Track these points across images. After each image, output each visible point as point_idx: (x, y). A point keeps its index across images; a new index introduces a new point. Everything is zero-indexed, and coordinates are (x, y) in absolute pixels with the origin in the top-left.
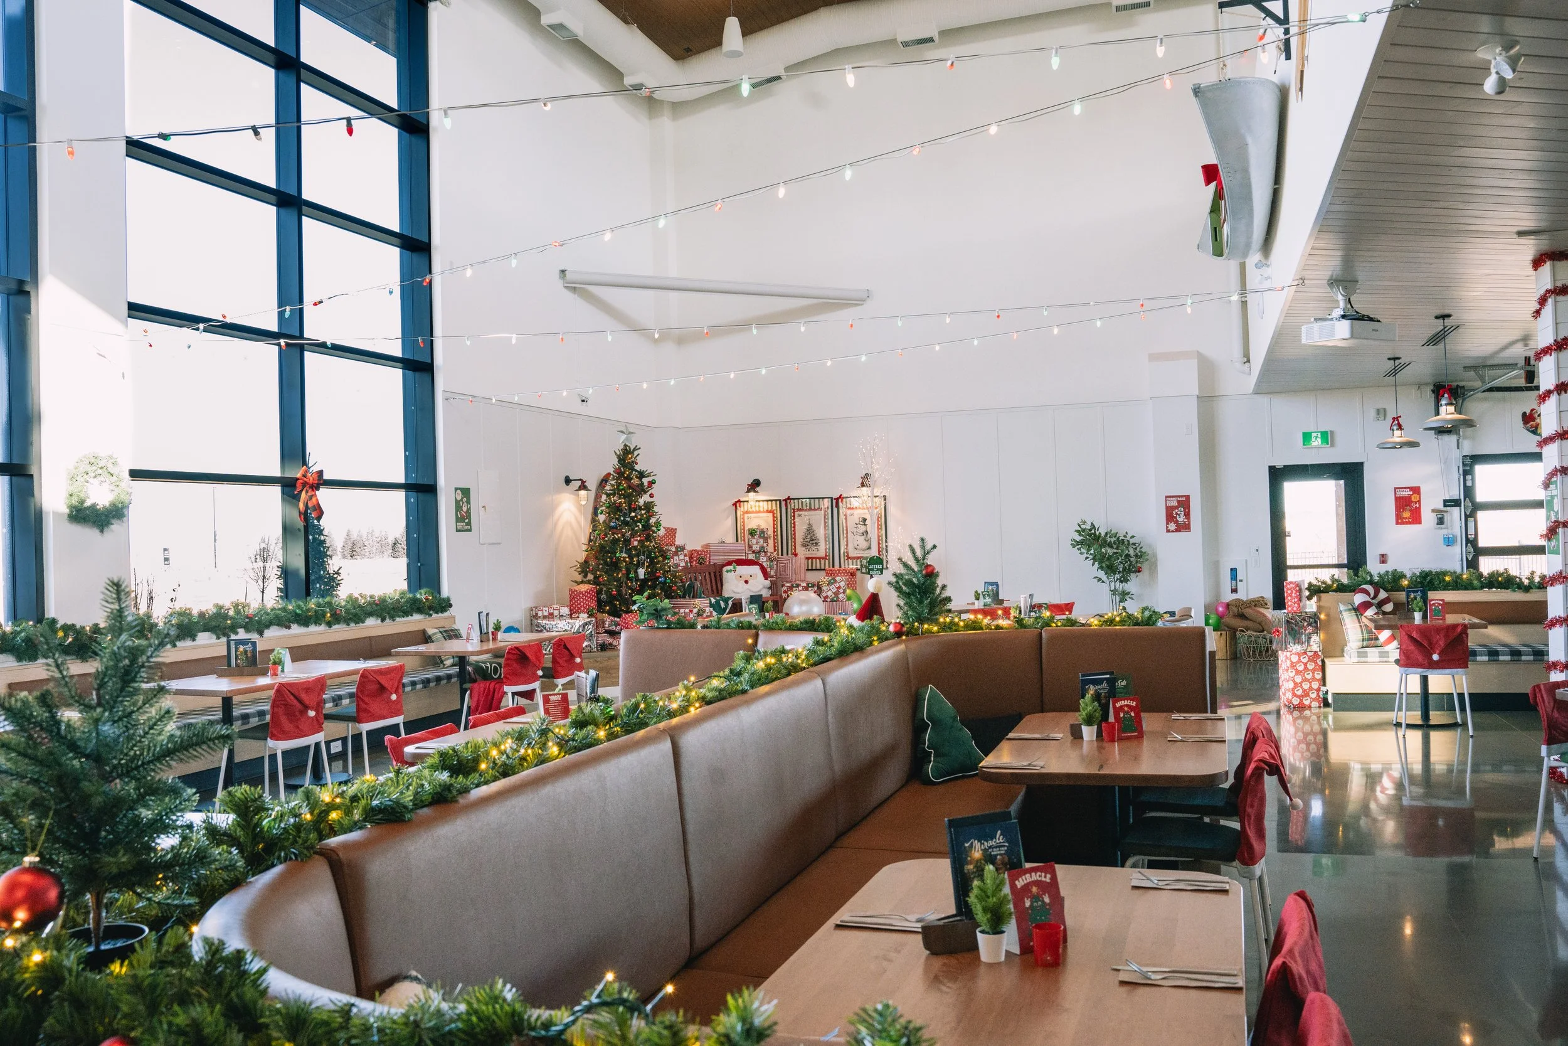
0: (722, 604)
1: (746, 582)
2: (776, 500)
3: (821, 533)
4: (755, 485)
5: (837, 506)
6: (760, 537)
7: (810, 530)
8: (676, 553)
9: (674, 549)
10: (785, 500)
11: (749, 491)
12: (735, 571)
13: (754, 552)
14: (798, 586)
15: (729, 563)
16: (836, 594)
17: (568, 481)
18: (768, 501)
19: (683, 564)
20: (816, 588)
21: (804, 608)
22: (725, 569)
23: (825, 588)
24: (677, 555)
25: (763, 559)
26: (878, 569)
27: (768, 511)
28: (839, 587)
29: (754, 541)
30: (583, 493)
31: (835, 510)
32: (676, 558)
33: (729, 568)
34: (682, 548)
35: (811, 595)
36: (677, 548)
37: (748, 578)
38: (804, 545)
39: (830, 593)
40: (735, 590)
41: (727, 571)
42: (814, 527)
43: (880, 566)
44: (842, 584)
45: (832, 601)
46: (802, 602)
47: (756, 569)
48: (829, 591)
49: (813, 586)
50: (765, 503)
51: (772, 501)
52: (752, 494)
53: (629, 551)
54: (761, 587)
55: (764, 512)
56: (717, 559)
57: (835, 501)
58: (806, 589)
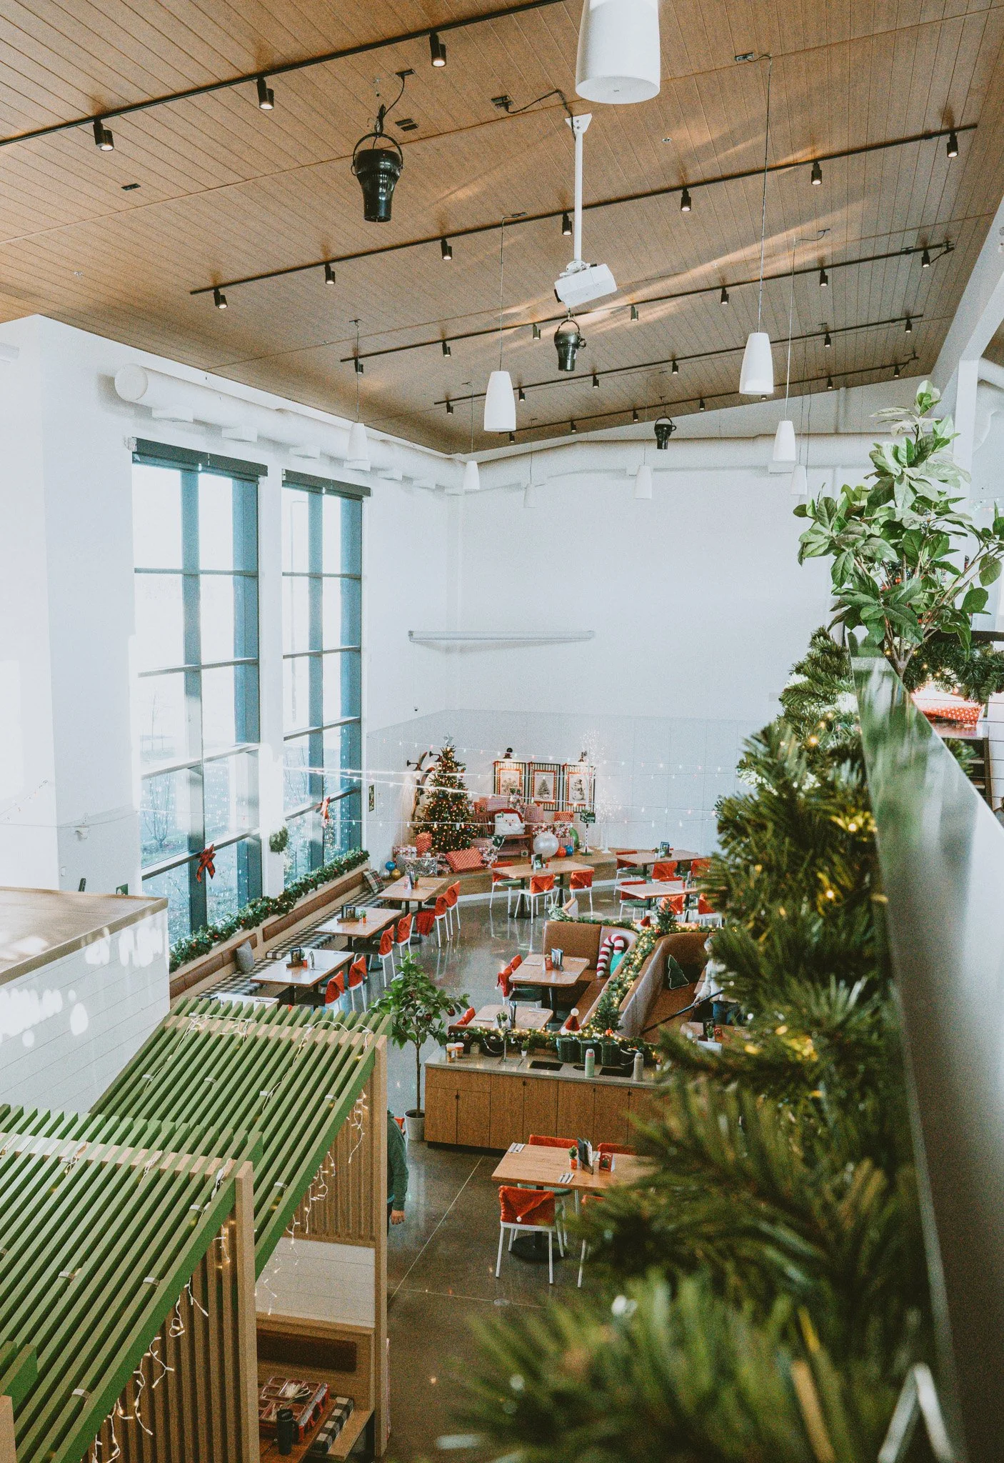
0: (499, 842)
1: (510, 824)
2: (522, 763)
5: (563, 770)
6: (517, 794)
10: (528, 764)
12: (501, 817)
13: (512, 803)
14: (541, 827)
15: (499, 811)
16: (565, 833)
17: (409, 763)
18: (517, 763)
21: (545, 844)
22: (495, 816)
23: (557, 829)
25: (518, 808)
27: (517, 772)
29: (514, 797)
30: (418, 772)
31: (562, 773)
33: (498, 815)
34: (471, 802)
35: (549, 834)
37: (510, 822)
40: (504, 831)
41: (497, 817)
42: (547, 783)
45: (562, 837)
46: (543, 839)
47: (516, 816)
48: (560, 831)
50: (515, 765)
51: (519, 764)
52: (507, 759)
53: (450, 813)
54: (520, 828)
55: (514, 771)
56: (490, 808)
57: (563, 768)
58: (546, 829)
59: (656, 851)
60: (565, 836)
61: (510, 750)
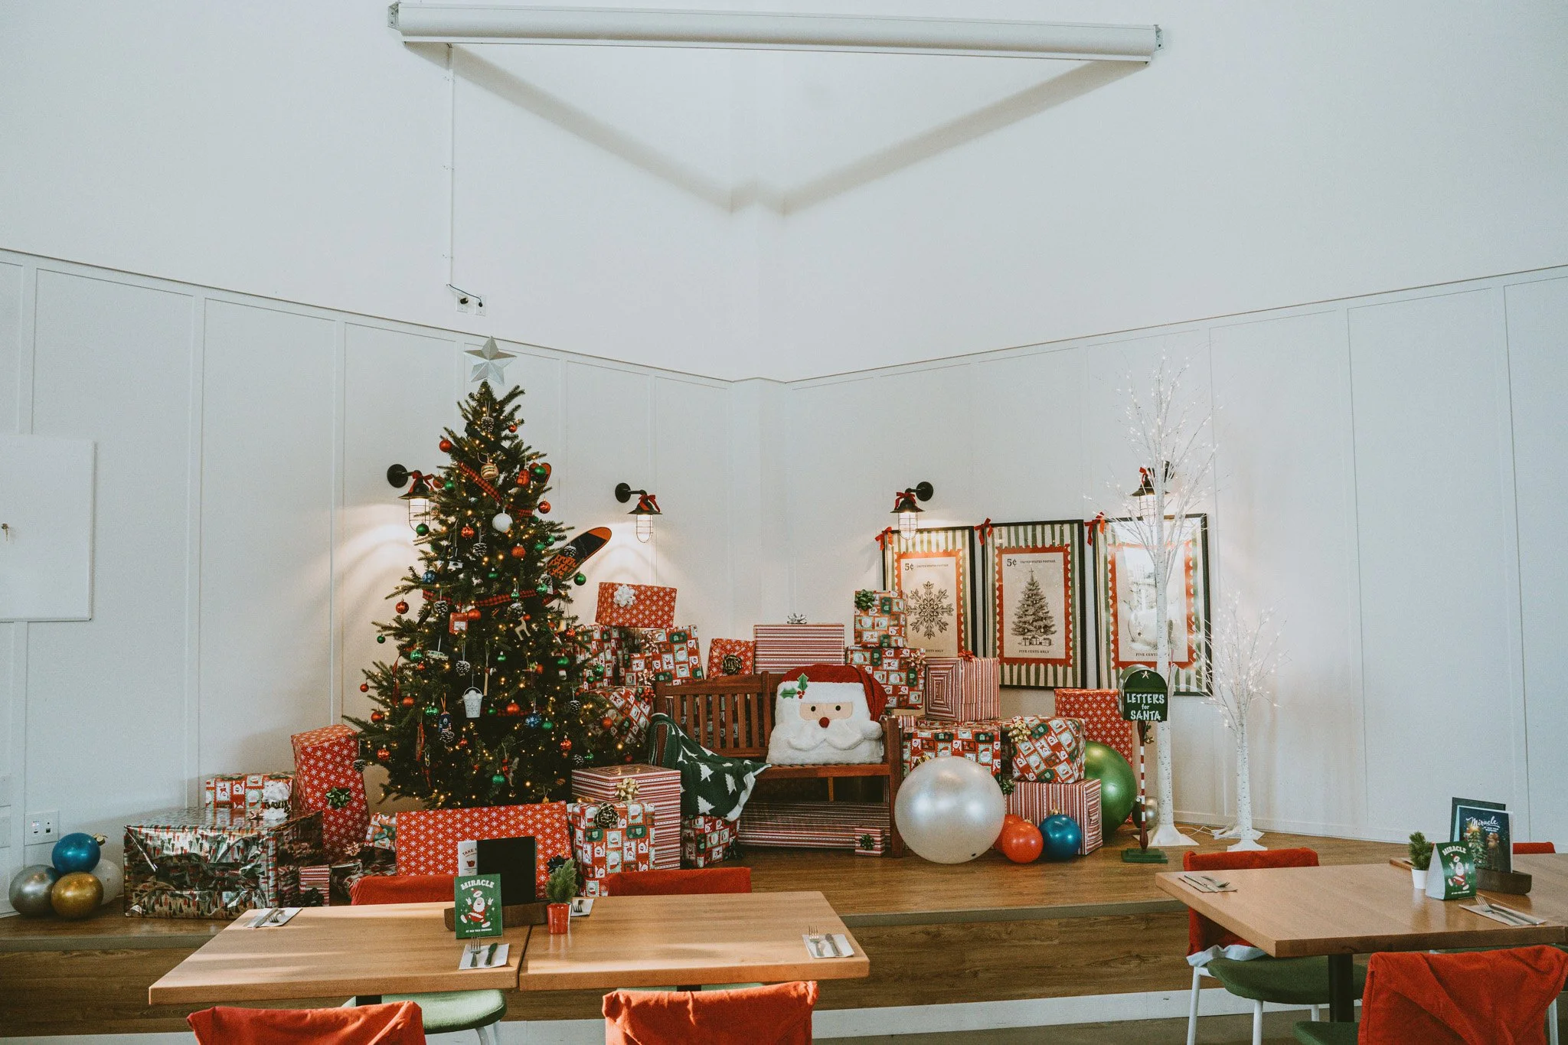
1: (824, 723)
2: (963, 529)
3: (1055, 604)
4: (920, 494)
5: (1093, 541)
6: (882, 611)
7: (1034, 597)
8: (668, 647)
9: (662, 637)
10: (982, 528)
11: (899, 509)
12: (801, 694)
13: (865, 647)
14: (950, 738)
15: (792, 675)
16: (1051, 761)
18: (946, 529)
19: (684, 673)
20: (997, 746)
21: (945, 804)
22: (784, 686)
24: (670, 651)
25: (889, 665)
26: (1153, 707)
27: (947, 553)
28: (1058, 747)
29: (867, 621)
31: (1088, 549)
32: (668, 657)
33: (794, 685)
34: (685, 636)
36: (670, 635)
37: (830, 713)
38: (1021, 630)
39: (1034, 760)
40: (795, 742)
41: (786, 694)
42: (1043, 589)
43: (1157, 699)
44: (1066, 738)
45: (1040, 779)
46: (942, 786)
47: (854, 694)
48: (1033, 754)
49: (990, 740)
50: (942, 534)
51: (954, 529)
52: (907, 514)
54: (858, 736)
55: (938, 555)
56: (767, 663)
57: (1089, 530)
58: (971, 746)
59: (1420, 853)
60: (1053, 779)
61: (925, 491)
